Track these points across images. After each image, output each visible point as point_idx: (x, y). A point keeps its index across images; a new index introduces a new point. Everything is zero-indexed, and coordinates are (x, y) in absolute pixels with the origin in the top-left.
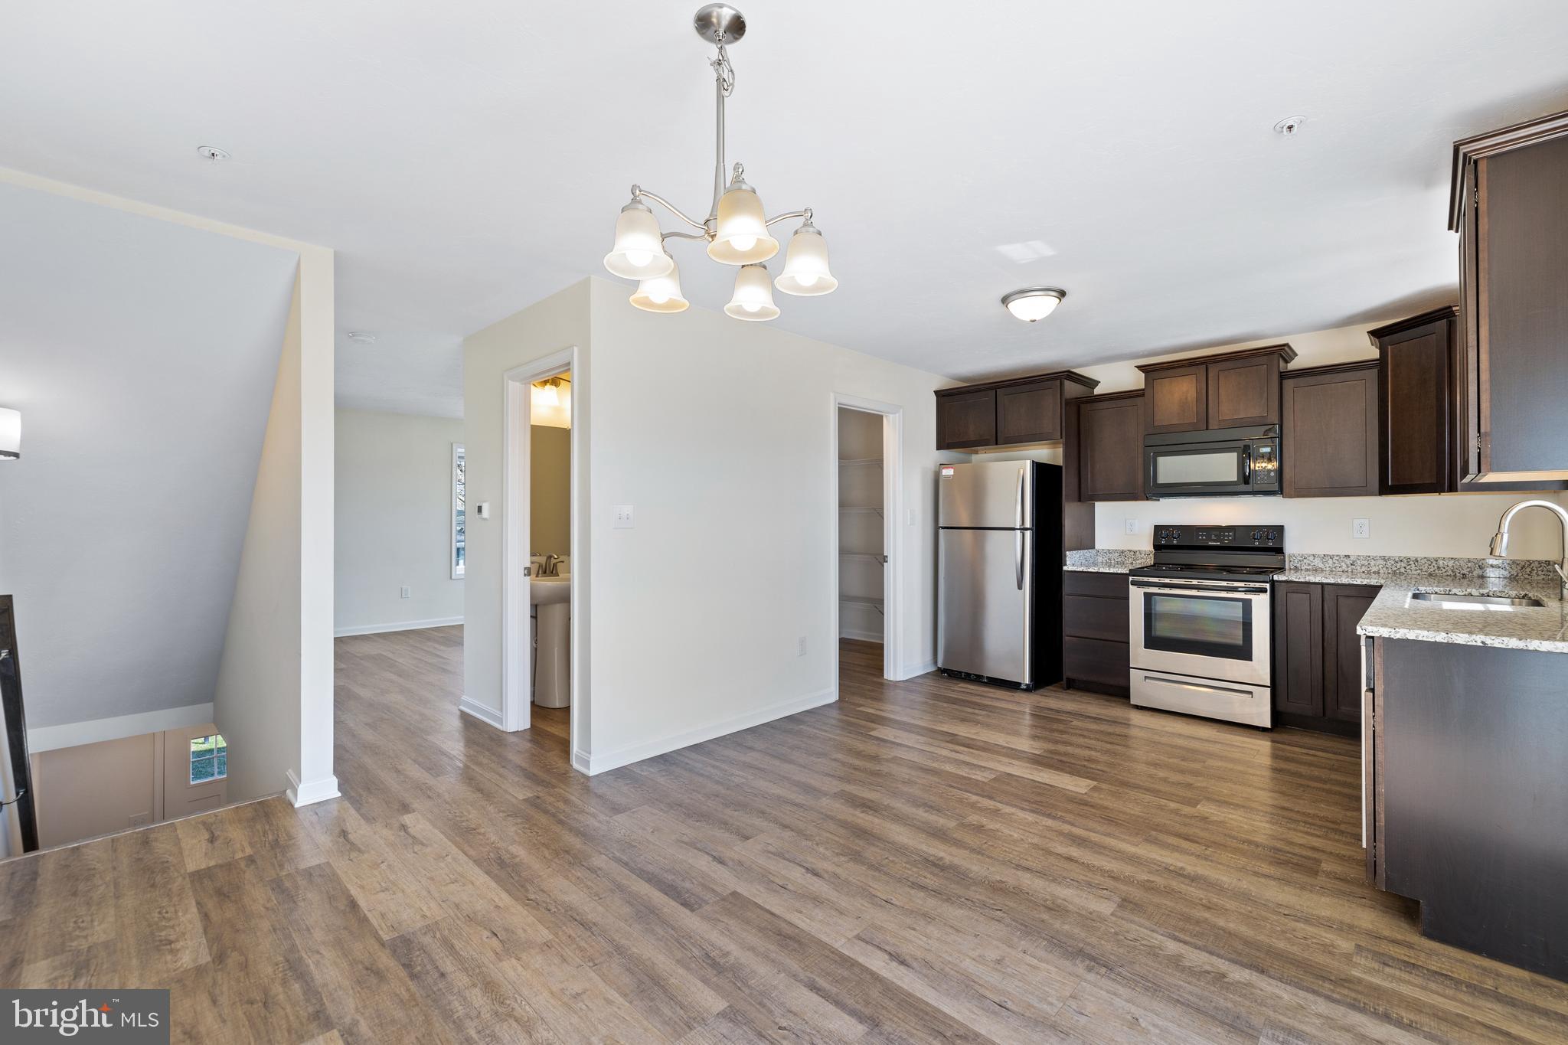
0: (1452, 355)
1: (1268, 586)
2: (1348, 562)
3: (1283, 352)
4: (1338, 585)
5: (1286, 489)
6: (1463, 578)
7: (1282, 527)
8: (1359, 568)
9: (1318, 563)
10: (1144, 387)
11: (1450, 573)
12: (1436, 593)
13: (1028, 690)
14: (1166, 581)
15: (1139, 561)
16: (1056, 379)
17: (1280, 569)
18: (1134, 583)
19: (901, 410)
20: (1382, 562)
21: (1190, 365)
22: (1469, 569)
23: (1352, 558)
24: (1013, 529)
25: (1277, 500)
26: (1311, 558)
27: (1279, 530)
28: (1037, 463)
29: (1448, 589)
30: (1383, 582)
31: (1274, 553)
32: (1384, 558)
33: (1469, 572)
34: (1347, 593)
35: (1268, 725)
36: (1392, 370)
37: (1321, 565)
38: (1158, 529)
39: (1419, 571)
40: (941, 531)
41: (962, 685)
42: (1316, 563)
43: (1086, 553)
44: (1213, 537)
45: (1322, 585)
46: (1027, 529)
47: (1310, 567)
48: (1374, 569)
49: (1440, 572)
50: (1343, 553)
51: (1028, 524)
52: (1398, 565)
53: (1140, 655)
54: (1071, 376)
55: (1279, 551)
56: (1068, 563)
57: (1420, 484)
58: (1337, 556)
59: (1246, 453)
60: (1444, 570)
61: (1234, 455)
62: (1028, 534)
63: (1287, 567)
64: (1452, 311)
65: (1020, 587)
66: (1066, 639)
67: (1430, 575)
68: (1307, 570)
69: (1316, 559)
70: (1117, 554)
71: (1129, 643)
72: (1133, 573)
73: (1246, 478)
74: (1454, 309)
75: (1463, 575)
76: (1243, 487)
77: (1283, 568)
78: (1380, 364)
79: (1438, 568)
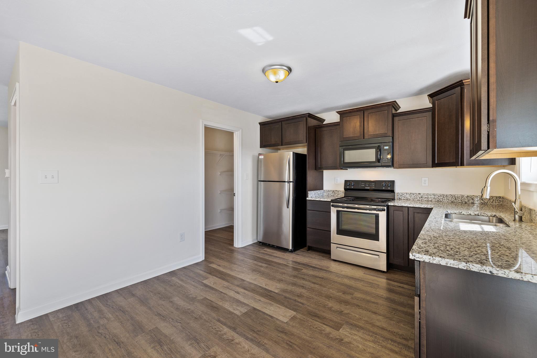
0: (463, 104)
1: (386, 208)
2: (420, 196)
3: (394, 105)
4: (415, 207)
5: (395, 165)
6: (465, 204)
7: (394, 181)
8: (424, 199)
9: (408, 196)
10: (339, 121)
11: (460, 201)
12: (455, 213)
13: (291, 251)
14: (345, 205)
15: (340, 195)
16: (304, 117)
17: (393, 199)
18: (333, 206)
19: (241, 130)
20: (433, 196)
21: (358, 111)
22: (468, 200)
23: (421, 194)
24: (285, 182)
25: (391, 169)
26: (405, 194)
27: (393, 182)
28: (296, 153)
29: (460, 212)
30: (433, 206)
31: (391, 192)
32: (434, 195)
33: (468, 201)
34: (418, 211)
35: (385, 270)
36: (437, 112)
37: (409, 198)
38: (346, 182)
39: (448, 201)
40: (259, 182)
41: (266, 249)
42: (407, 197)
43: (318, 192)
44: (367, 185)
45: (408, 207)
46: (291, 182)
47: (405, 198)
48: (430, 199)
49: (456, 201)
50: (418, 192)
51: (291, 180)
52: (440, 198)
53: (335, 237)
54: (310, 116)
55: (393, 191)
56: (309, 196)
57: (448, 163)
58: (416, 193)
59: (379, 150)
60: (458, 200)
61: (374, 150)
62: (291, 184)
63: (396, 198)
64: (463, 82)
65: (288, 207)
66: (308, 229)
67: (452, 202)
68: (404, 199)
69: (407, 195)
70: (331, 192)
71: (331, 231)
72: (332, 201)
73: (378, 160)
74: (464, 81)
75: (465, 202)
76: (378, 164)
77: (394, 199)
78: (432, 110)
79: (456, 199)
